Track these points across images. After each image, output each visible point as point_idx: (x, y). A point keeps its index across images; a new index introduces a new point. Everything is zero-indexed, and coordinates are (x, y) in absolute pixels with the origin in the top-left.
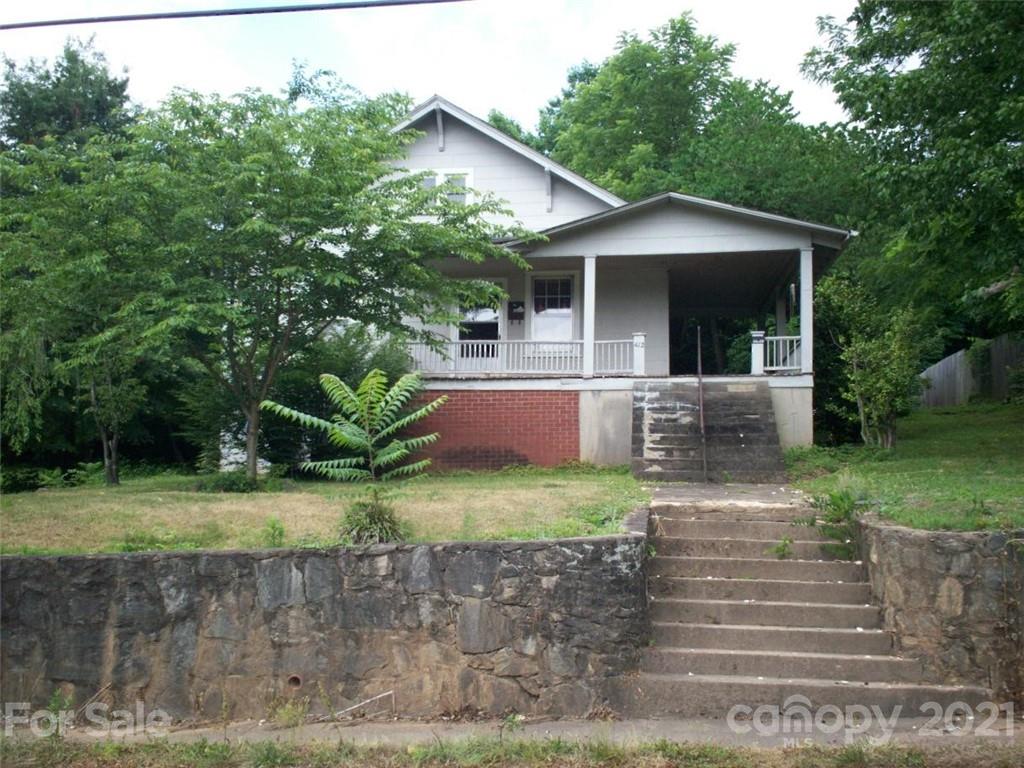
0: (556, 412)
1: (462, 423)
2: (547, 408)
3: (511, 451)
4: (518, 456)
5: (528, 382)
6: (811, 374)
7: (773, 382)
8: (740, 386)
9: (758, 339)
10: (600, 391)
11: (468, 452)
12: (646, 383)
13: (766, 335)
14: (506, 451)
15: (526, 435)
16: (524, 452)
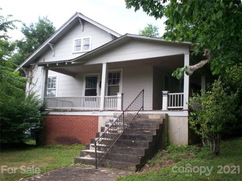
0: (91, 124)
1: (62, 127)
2: (88, 122)
3: (76, 139)
4: (78, 140)
5: (82, 112)
6: (187, 110)
7: (170, 113)
8: (154, 116)
9: (165, 94)
10: (105, 116)
11: (64, 138)
12: (118, 113)
13: (168, 93)
14: (74, 139)
15: (81, 132)
16: (80, 139)
